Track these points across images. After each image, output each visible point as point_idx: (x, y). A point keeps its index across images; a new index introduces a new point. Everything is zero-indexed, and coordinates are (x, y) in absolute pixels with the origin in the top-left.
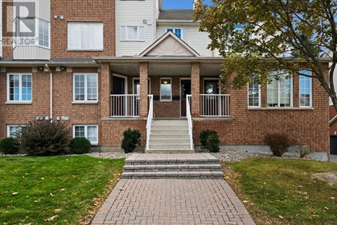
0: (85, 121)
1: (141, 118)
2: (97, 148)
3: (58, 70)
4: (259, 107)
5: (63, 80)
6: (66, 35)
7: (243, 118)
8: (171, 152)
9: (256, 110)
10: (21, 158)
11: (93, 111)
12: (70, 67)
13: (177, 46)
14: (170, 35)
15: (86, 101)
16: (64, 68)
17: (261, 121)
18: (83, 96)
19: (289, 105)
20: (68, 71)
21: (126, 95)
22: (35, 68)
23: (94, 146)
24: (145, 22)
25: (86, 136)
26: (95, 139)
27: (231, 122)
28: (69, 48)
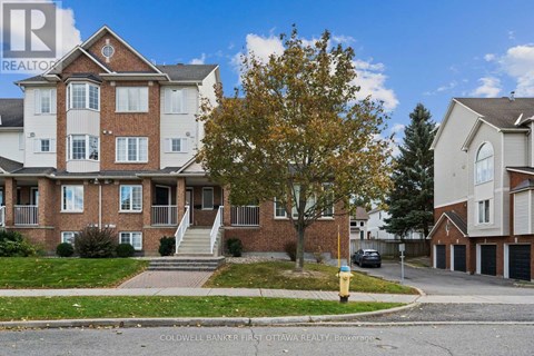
0: (131, 229)
2: (141, 253)
3: (107, 183)
4: (285, 217)
5: (111, 191)
6: (113, 149)
7: (270, 228)
9: (281, 220)
10: (76, 260)
11: (137, 219)
12: (116, 181)
15: (131, 210)
16: (112, 181)
17: (286, 231)
18: (128, 206)
20: (115, 184)
21: (170, 206)
22: (87, 181)
23: (138, 251)
24: (188, 134)
25: (131, 243)
26: (139, 245)
27: (259, 231)
28: (117, 161)
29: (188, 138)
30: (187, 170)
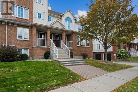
0: (23, 47)
1: (48, 47)
3: (10, 24)
4: (79, 46)
5: (12, 29)
7: (76, 49)
8: (64, 58)
11: (27, 43)
12: (16, 24)
13: (60, 25)
14: (58, 21)
15: (23, 39)
16: (13, 24)
17: (80, 50)
18: (22, 37)
19: (85, 46)
20: (15, 25)
24: (44, 13)
25: (23, 53)
27: (73, 50)
29: (44, 14)
30: (52, 26)
